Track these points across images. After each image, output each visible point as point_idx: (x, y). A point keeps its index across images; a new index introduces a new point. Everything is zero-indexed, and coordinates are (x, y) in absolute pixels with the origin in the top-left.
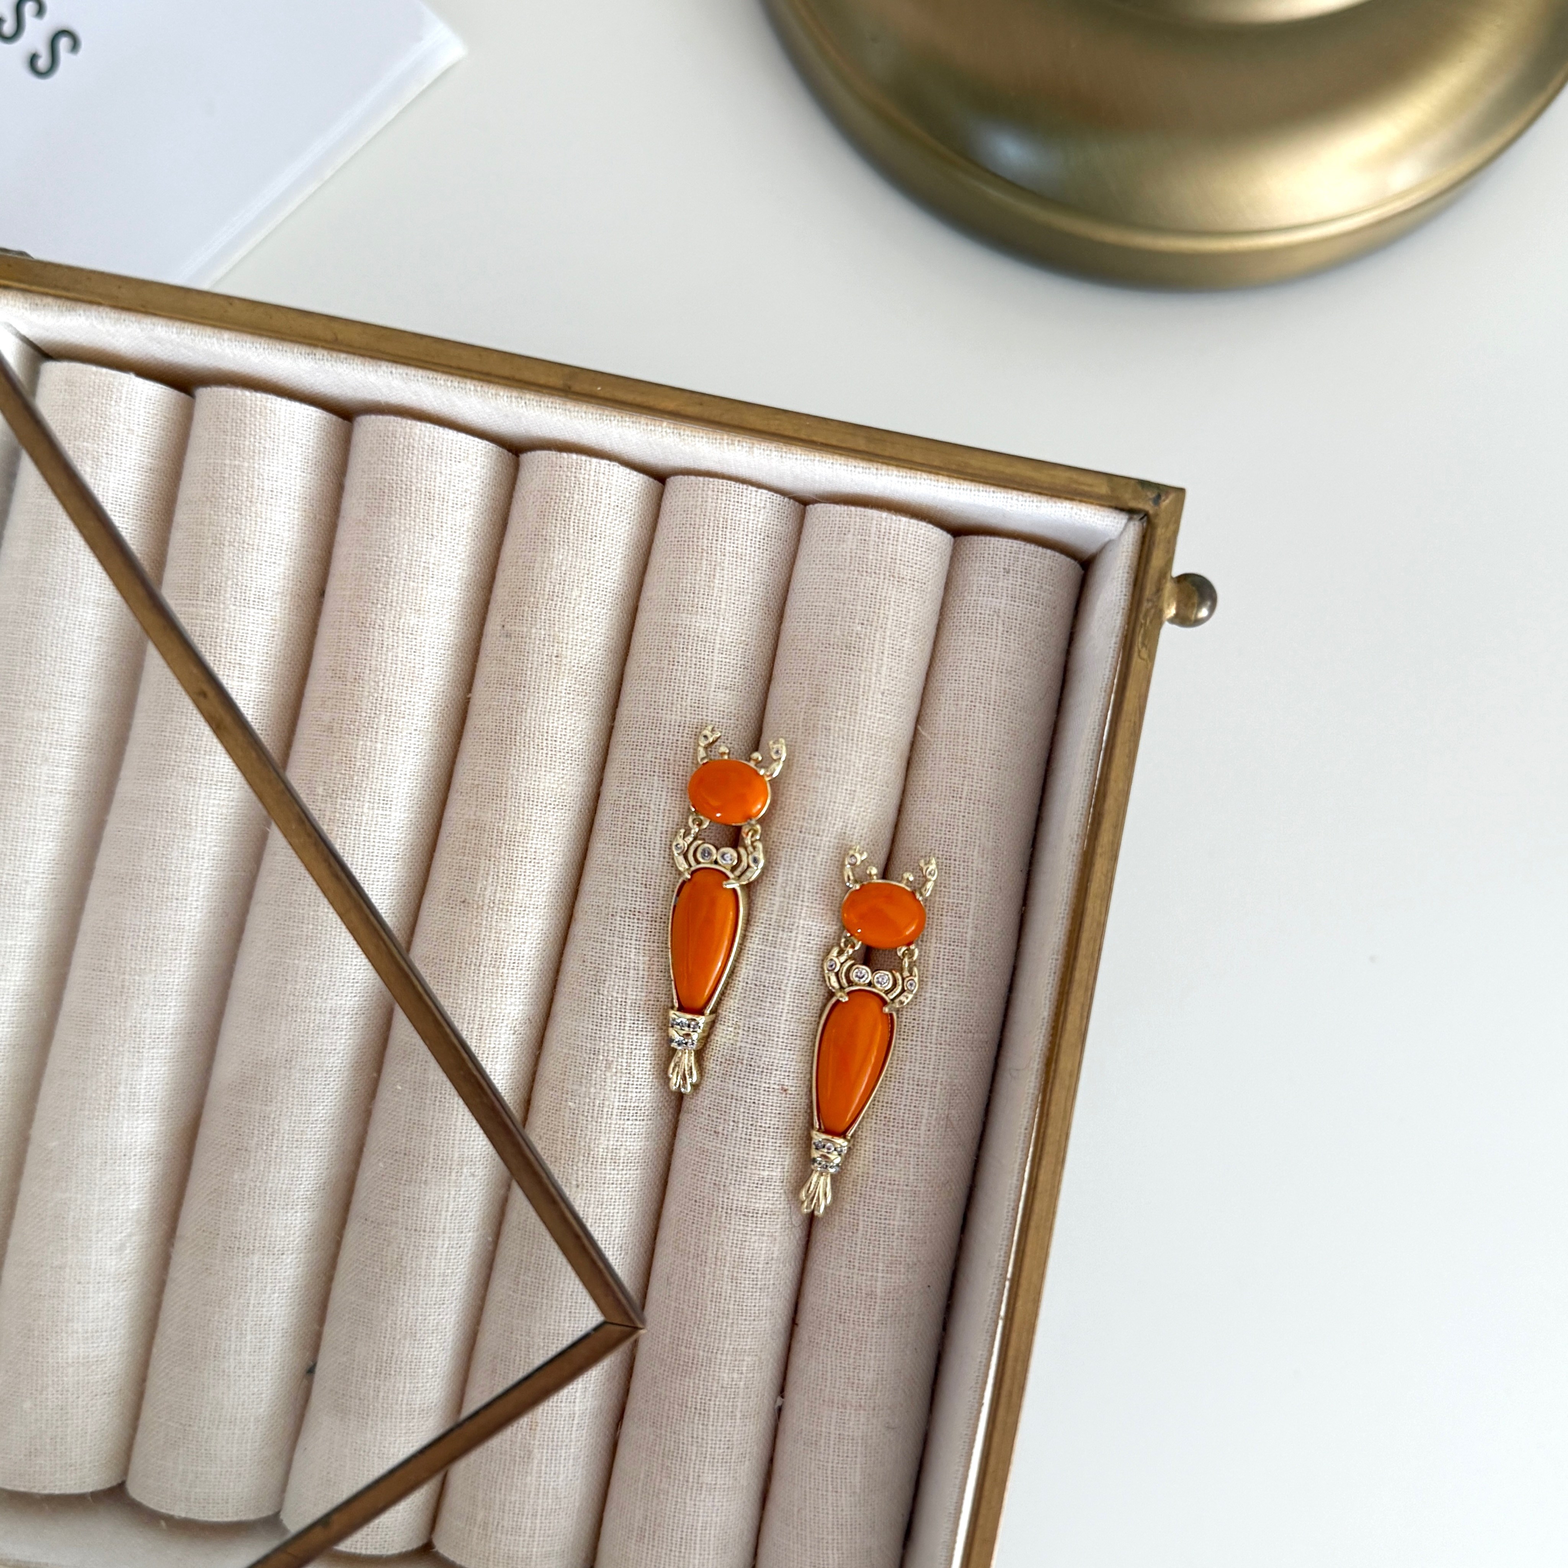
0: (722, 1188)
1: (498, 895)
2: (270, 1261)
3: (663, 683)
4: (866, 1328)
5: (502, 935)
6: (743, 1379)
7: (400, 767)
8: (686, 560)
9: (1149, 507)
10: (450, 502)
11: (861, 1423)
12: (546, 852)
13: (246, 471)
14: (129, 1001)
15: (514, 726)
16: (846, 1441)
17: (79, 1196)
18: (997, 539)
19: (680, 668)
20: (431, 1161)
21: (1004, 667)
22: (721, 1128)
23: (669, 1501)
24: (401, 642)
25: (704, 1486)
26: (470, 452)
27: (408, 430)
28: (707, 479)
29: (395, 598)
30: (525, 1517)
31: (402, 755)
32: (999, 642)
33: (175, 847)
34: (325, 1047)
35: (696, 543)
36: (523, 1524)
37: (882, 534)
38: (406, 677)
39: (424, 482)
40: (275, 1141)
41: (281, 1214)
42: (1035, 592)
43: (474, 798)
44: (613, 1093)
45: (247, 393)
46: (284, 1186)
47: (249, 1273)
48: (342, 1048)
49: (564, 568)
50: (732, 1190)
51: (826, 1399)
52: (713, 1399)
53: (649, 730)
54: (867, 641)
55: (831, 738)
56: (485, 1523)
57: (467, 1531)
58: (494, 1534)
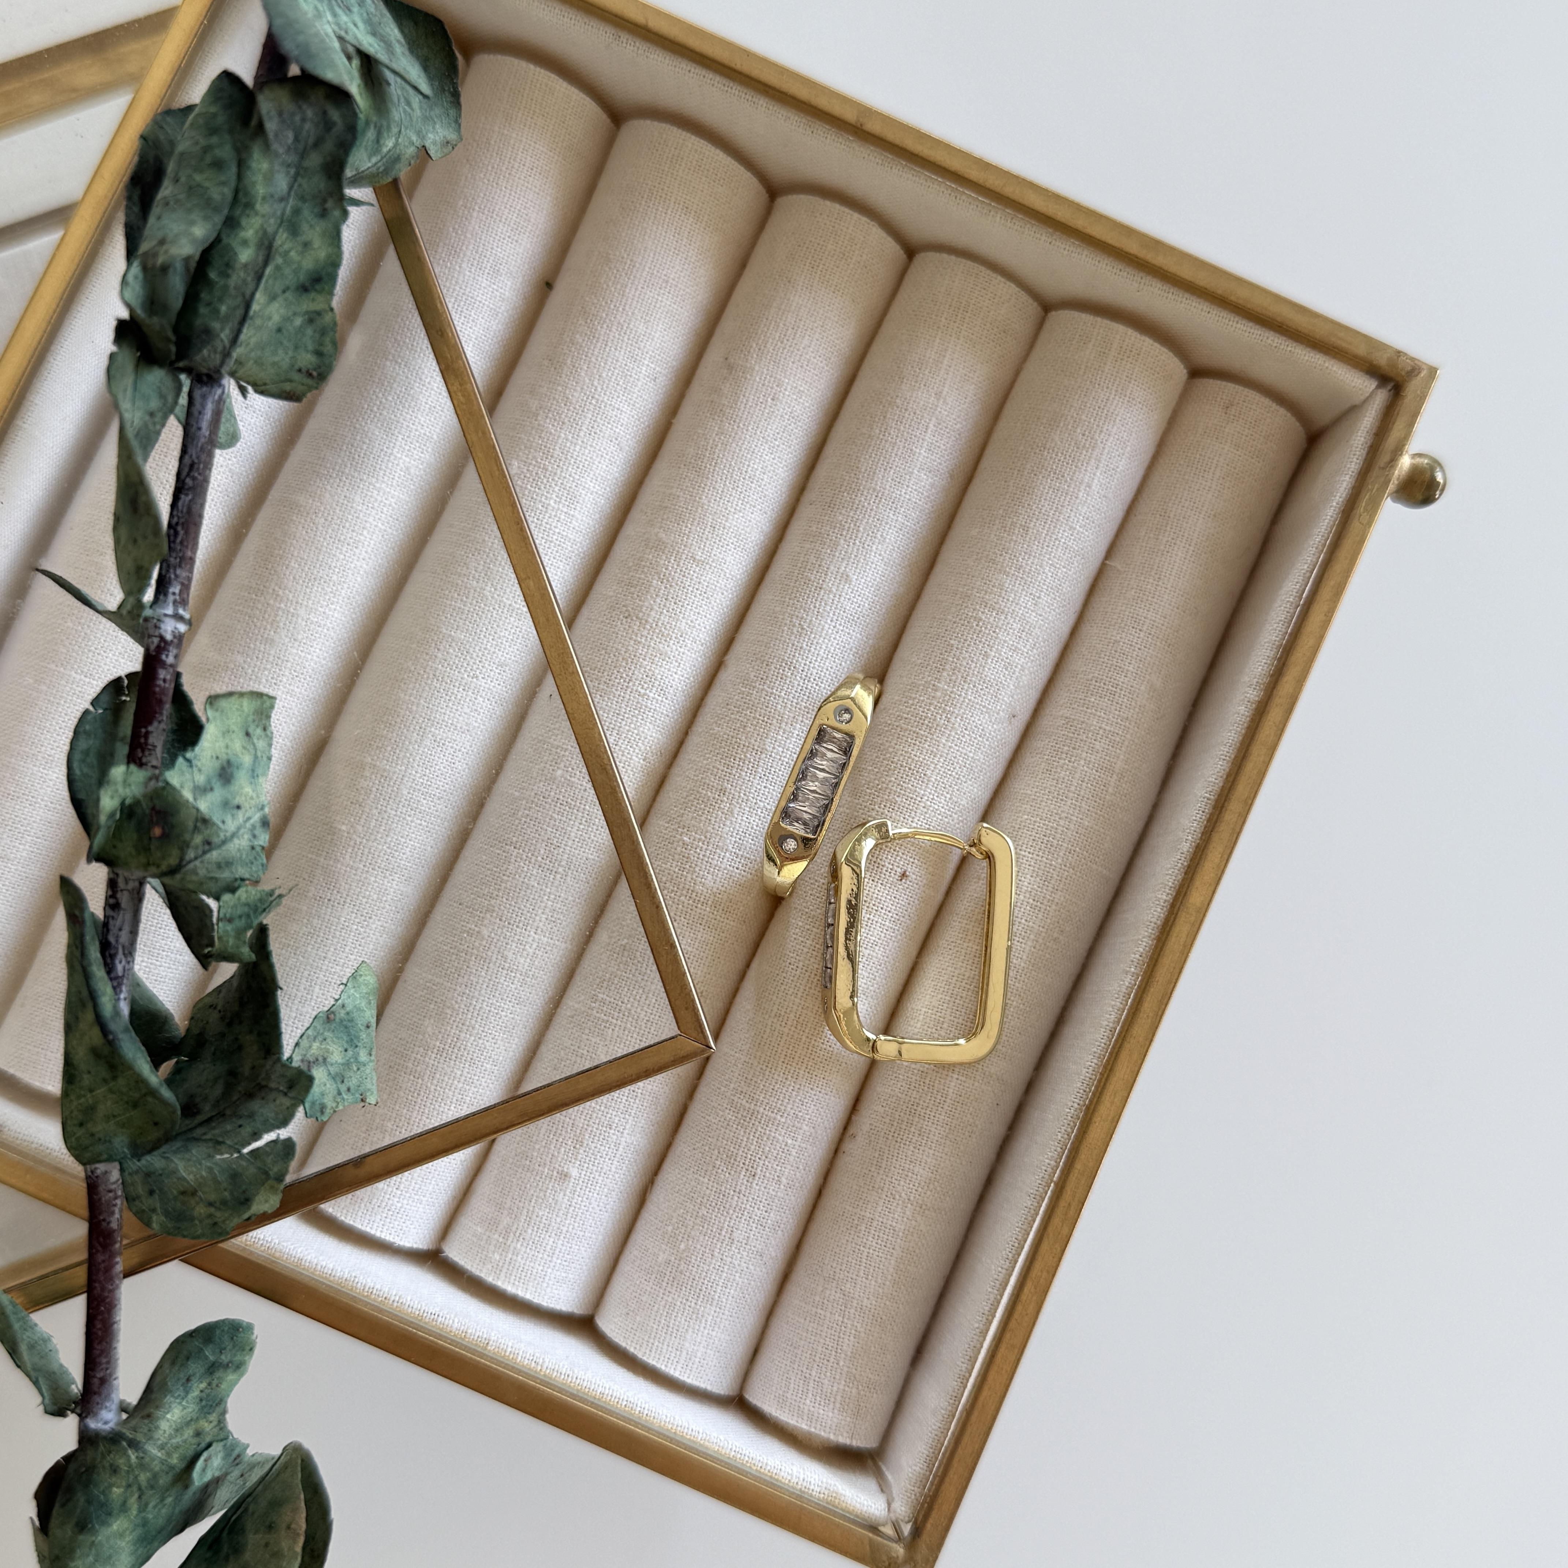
1: (662, 618)
4: (930, 1124)
5: (657, 659)
6: (796, 1148)
7: (593, 472)
8: (919, 335)
12: (718, 590)
14: (278, 631)
15: (715, 457)
18: (1233, 385)
21: (1213, 513)
24: (624, 348)
26: (734, 179)
27: (681, 141)
28: (959, 258)
29: (629, 303)
30: (548, 1234)
32: (1214, 486)
33: (359, 492)
36: (545, 1242)
37: (1123, 350)
40: (391, 803)
42: (1260, 446)
47: (333, 927)
52: (763, 1158)
53: (846, 494)
54: (1084, 452)
55: (1028, 539)
56: (507, 1231)
57: (485, 1237)
58: (514, 1245)
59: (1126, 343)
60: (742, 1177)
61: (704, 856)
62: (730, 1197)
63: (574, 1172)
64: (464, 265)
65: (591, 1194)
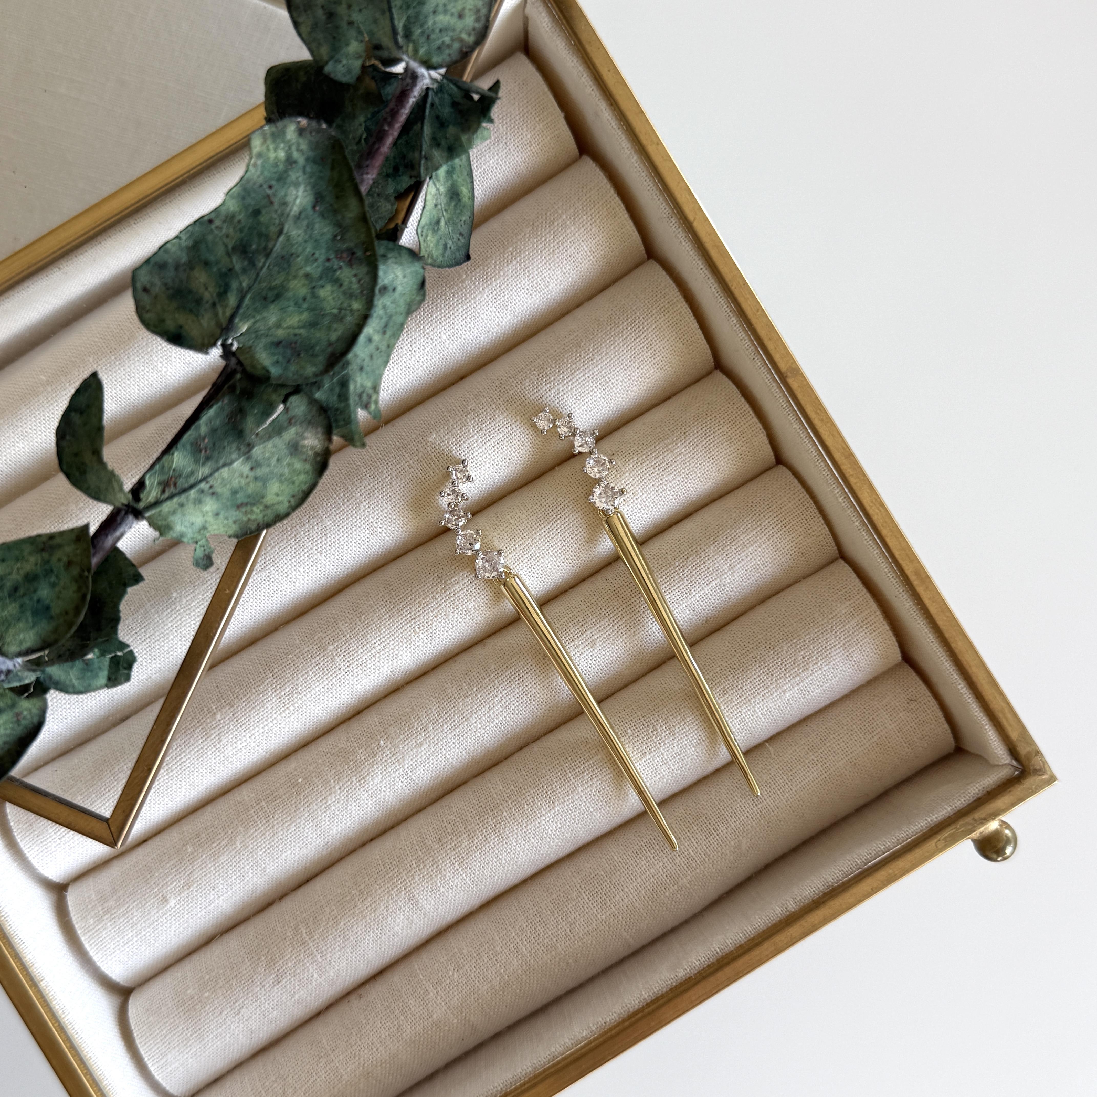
0: (412, 872)
4: (409, 1027)
5: (440, 616)
6: (318, 982)
8: (745, 520)
11: (355, 1073)
23: (214, 1003)
25: (240, 1015)
26: (695, 345)
29: (573, 381)
34: (291, 576)
35: (760, 517)
45: (611, 191)
48: (299, 585)
49: (678, 458)
50: (416, 879)
52: (292, 975)
54: (796, 669)
56: (108, 911)
57: (93, 904)
58: (107, 921)
59: (871, 618)
60: (271, 977)
61: (385, 761)
62: (256, 985)
63: (172, 903)
64: (486, 290)
65: (174, 922)
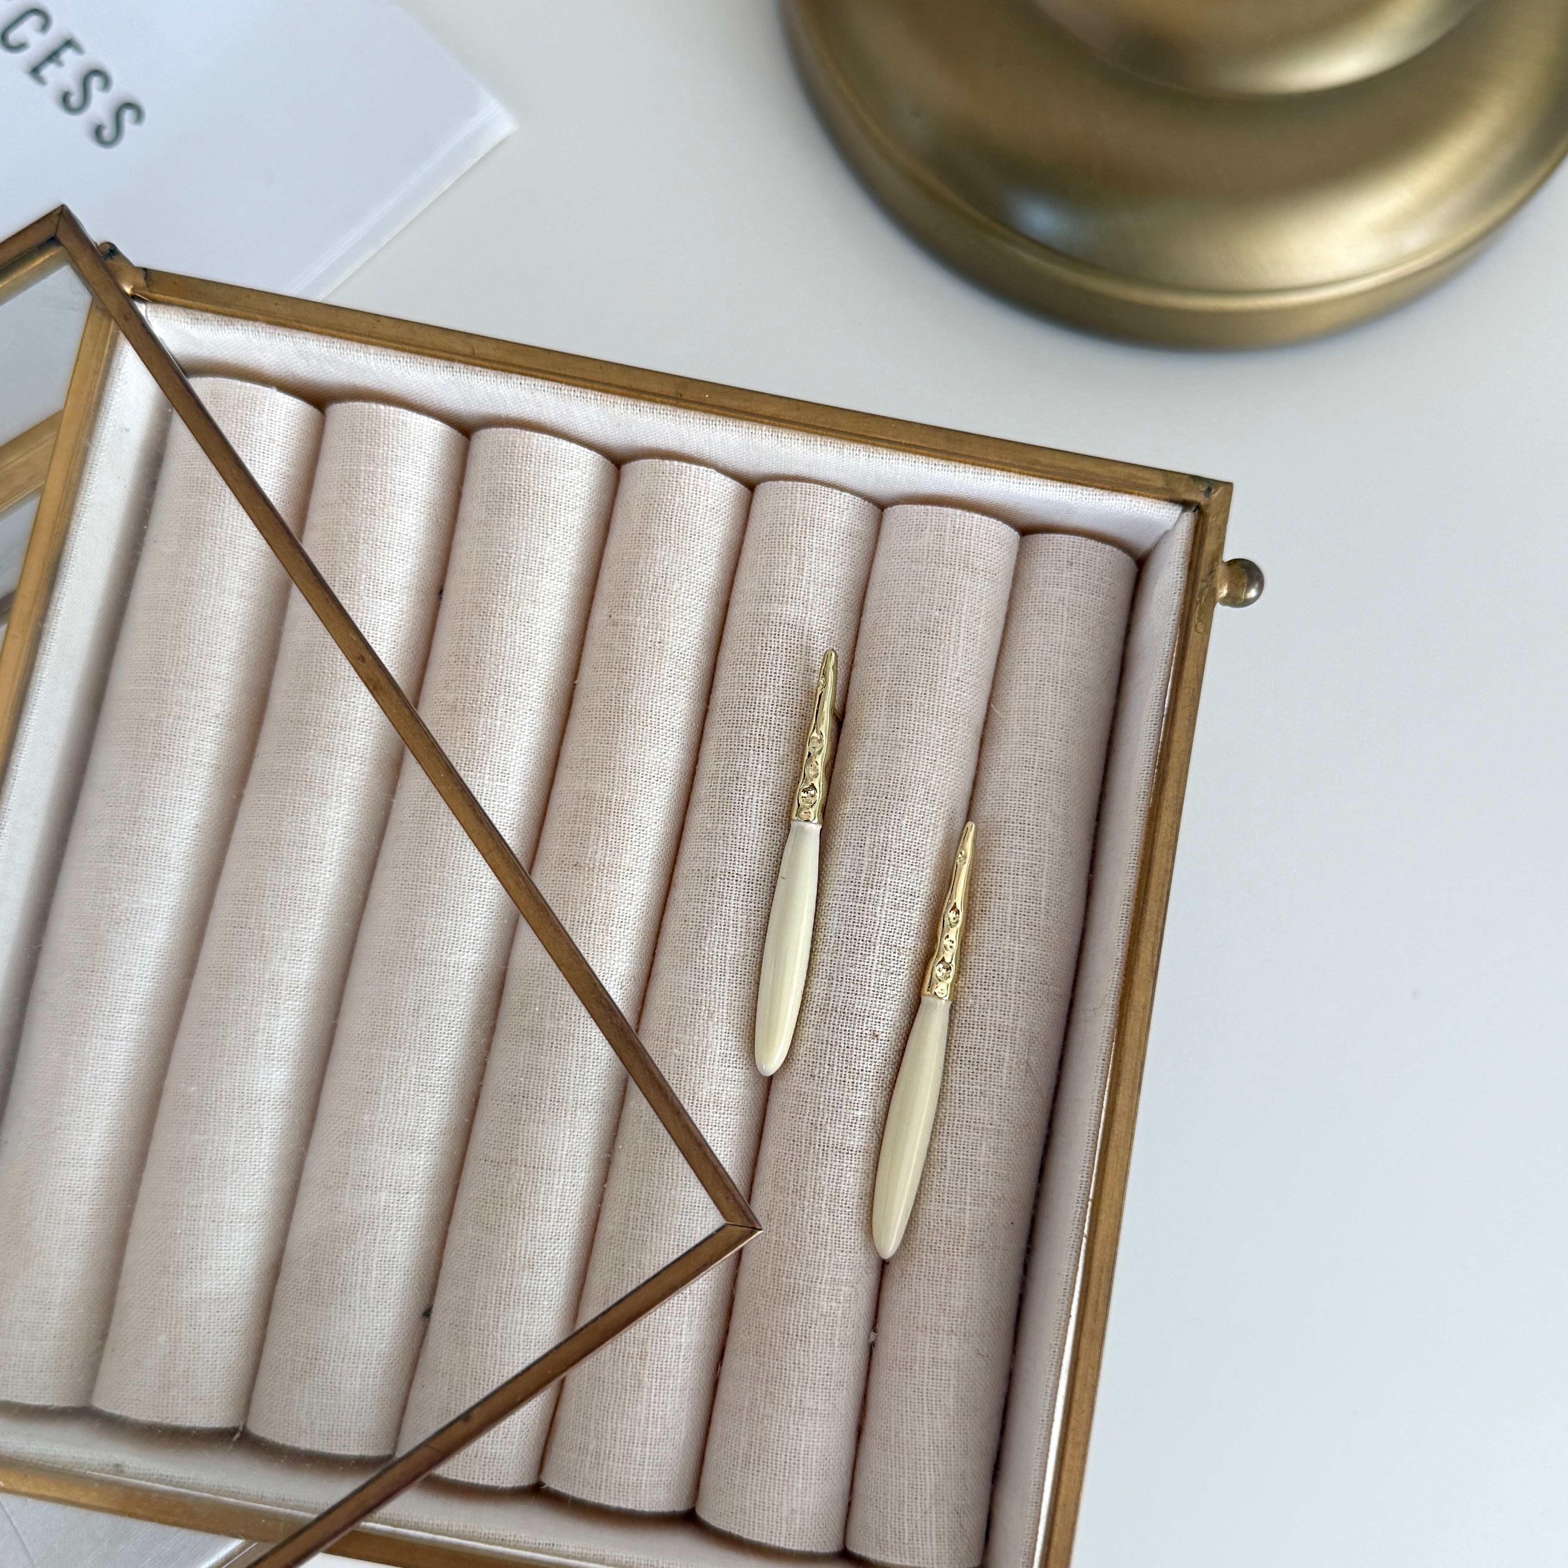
0: (819, 1127)
1: (607, 859)
2: (396, 1198)
3: (757, 666)
4: (956, 1257)
5: (611, 895)
6: (841, 1309)
7: (516, 744)
8: (776, 556)
9: (1200, 499)
10: (563, 505)
11: (953, 1347)
12: (650, 821)
13: (379, 476)
14: (268, 955)
15: (621, 705)
16: (939, 1365)
17: (216, 1138)
18: (1060, 535)
19: (772, 652)
20: (548, 1102)
21: (1070, 650)
22: (817, 1071)
23: (773, 1426)
24: (518, 630)
25: (806, 1411)
26: (581, 461)
27: (526, 440)
28: (795, 483)
29: (513, 590)
30: (635, 1445)
31: (519, 732)
32: (1065, 626)
33: (313, 814)
34: (448, 998)
35: (785, 540)
36: (634, 1452)
37: (957, 529)
38: (523, 662)
39: (540, 486)
40: (403, 1085)
41: (407, 1154)
42: (1096, 582)
43: (585, 772)
44: (715, 1041)
45: (382, 407)
46: (411, 1128)
47: (376, 1210)
48: (463, 1000)
49: (666, 563)
50: (829, 1128)
51: (920, 1326)
52: (813, 1326)
53: (745, 710)
54: (945, 625)
55: (913, 712)
56: (598, 1453)
57: (579, 1462)
58: (606, 1462)
59: (957, 523)
60: (798, 1348)
61: (696, 1063)
62: (792, 1369)
63: (646, 1383)
